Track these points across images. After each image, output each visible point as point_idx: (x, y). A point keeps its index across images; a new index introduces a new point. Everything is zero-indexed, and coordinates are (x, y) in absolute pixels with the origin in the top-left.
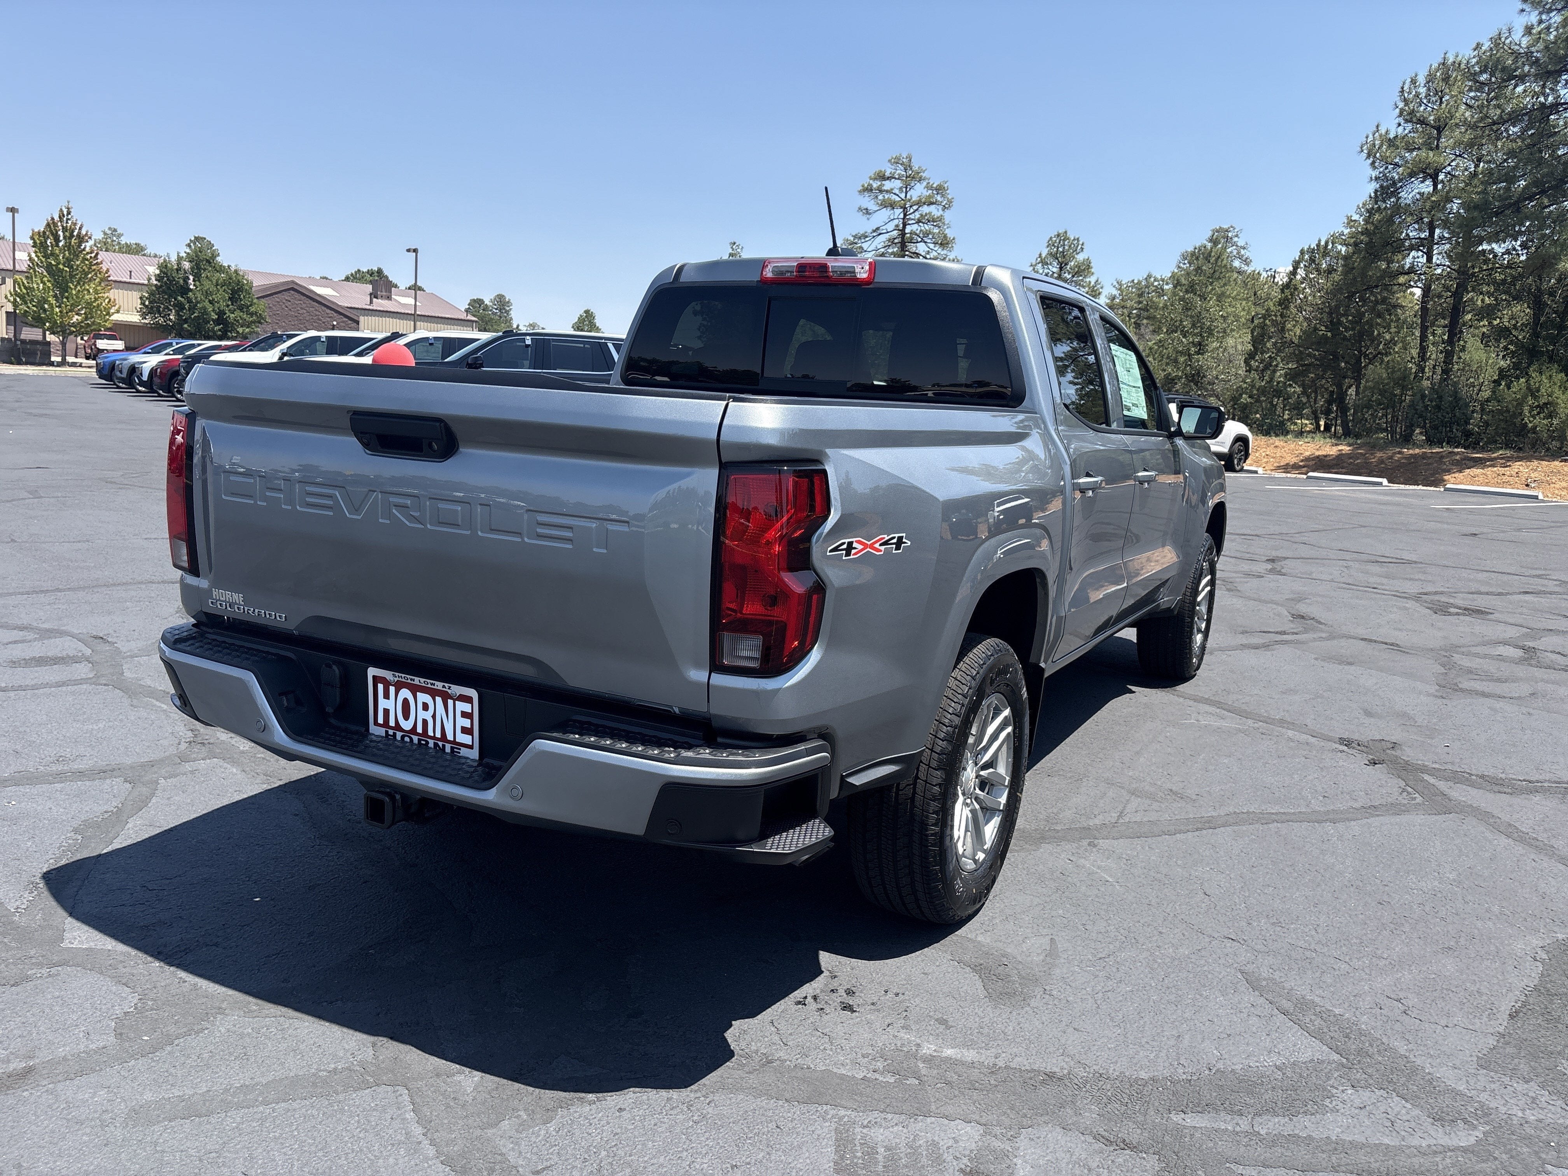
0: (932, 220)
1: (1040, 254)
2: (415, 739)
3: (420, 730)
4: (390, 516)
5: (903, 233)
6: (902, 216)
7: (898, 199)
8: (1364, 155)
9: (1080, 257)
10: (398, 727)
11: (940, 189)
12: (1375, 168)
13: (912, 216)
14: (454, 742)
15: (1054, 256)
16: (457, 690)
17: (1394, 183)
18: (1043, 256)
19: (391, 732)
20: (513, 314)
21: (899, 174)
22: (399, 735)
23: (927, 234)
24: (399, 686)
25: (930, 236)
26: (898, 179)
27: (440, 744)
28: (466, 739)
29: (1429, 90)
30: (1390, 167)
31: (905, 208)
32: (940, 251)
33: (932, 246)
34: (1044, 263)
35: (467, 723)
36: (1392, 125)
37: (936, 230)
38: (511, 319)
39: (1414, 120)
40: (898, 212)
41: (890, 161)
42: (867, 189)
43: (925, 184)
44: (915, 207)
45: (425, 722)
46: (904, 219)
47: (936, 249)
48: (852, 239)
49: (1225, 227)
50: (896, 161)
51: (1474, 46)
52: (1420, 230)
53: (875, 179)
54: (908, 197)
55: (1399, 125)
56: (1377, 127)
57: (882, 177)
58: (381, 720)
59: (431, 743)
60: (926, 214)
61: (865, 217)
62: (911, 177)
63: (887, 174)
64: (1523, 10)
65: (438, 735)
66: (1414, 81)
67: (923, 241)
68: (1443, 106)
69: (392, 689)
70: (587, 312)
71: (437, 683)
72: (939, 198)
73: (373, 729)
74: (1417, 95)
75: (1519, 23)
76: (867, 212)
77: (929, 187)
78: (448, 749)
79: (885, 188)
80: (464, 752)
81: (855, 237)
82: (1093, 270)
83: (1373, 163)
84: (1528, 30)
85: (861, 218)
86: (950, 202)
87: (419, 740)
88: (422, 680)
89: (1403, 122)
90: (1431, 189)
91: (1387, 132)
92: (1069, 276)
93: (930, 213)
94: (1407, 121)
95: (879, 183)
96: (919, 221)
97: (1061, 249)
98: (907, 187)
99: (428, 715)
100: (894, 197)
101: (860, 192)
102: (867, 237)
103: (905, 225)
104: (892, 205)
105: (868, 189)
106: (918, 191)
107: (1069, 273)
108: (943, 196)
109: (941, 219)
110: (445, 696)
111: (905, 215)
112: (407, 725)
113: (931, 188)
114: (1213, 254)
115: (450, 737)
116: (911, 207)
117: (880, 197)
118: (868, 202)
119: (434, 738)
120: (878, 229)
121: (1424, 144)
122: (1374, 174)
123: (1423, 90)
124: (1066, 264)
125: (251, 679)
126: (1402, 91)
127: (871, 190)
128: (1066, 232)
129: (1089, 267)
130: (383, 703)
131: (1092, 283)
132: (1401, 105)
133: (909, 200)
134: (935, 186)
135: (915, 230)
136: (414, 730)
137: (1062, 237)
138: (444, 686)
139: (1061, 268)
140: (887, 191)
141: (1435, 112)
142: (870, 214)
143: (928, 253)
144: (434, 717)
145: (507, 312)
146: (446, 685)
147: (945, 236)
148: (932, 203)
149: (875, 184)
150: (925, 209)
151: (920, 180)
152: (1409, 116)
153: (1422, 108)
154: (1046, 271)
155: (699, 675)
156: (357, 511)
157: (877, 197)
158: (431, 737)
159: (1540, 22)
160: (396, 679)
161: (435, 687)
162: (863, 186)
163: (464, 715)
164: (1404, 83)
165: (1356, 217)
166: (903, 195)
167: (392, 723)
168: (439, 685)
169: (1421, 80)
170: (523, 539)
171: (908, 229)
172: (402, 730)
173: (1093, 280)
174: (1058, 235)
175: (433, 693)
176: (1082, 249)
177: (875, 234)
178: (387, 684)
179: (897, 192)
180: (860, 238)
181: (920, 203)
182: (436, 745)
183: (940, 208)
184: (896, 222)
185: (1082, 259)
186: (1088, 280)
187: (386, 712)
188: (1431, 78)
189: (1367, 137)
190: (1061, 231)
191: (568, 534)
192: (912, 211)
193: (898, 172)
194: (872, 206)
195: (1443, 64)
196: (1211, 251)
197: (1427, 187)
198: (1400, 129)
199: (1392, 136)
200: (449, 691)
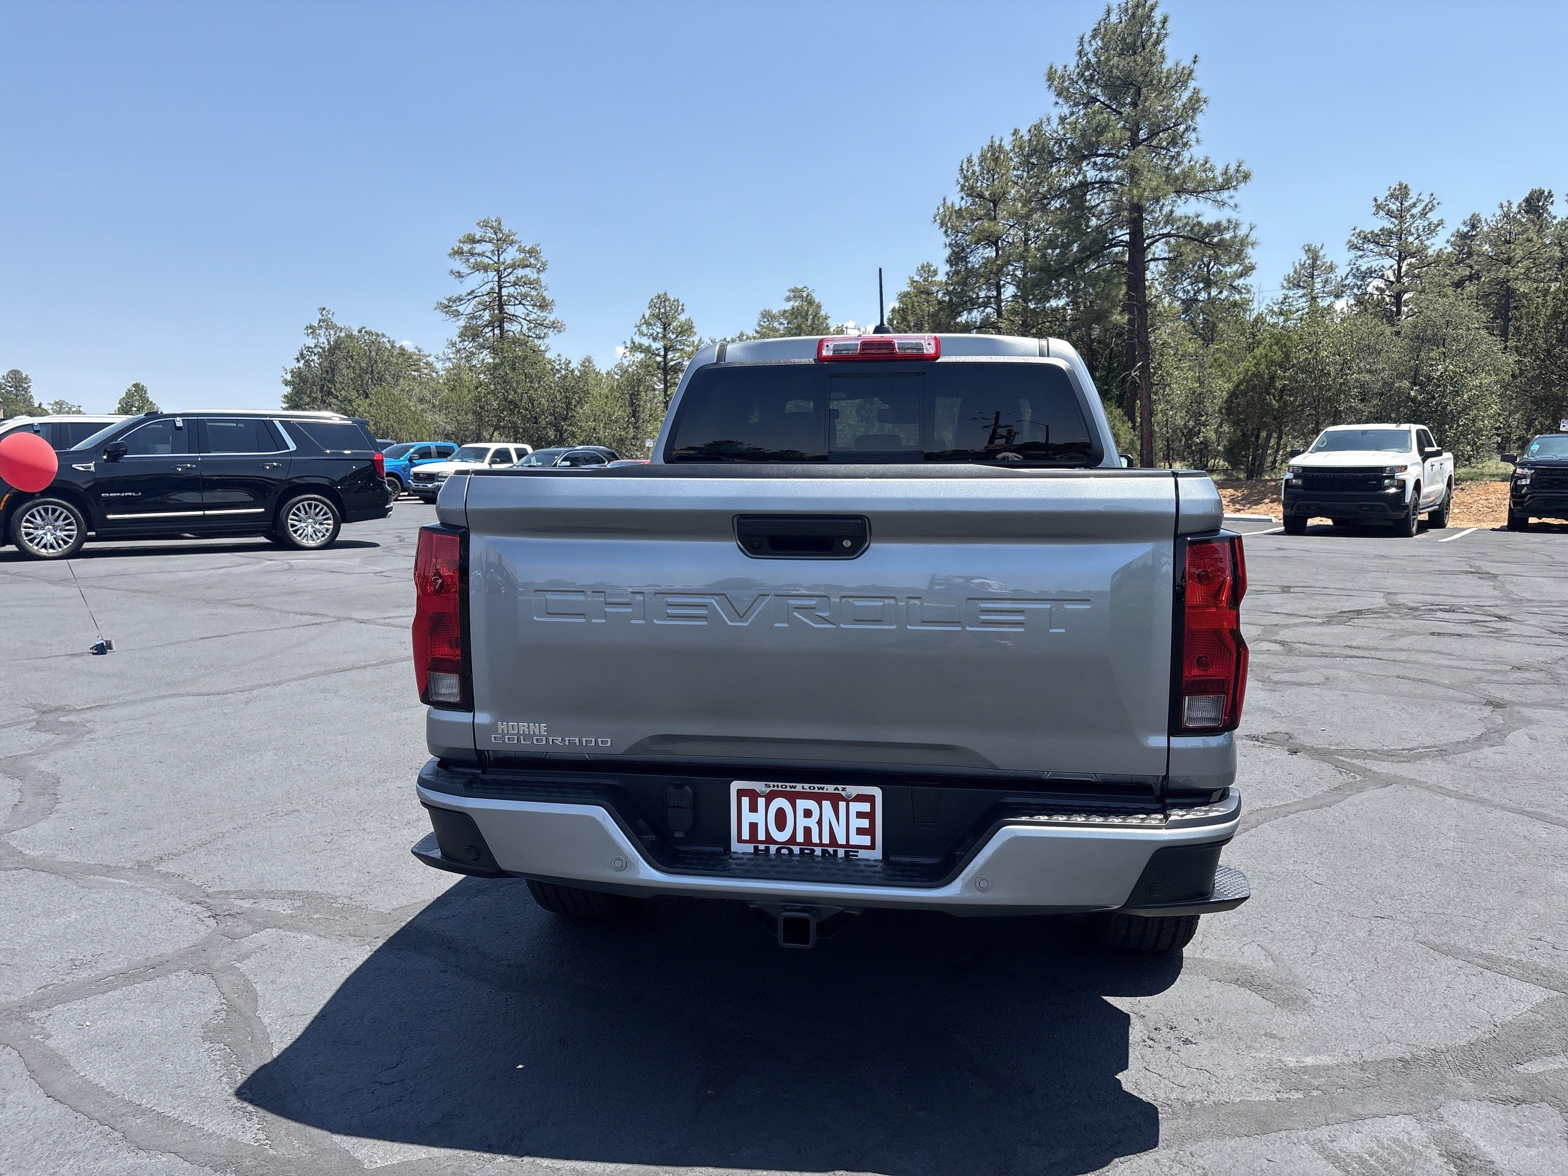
0: (528, 283)
1: (644, 317)
2: (796, 850)
3: (800, 838)
4: (788, 619)
5: (500, 296)
6: (496, 279)
7: (491, 262)
8: (938, 224)
9: (682, 318)
10: (769, 839)
11: (532, 252)
12: (948, 236)
13: (507, 279)
14: (848, 845)
15: (657, 317)
16: (853, 790)
17: (963, 249)
18: (647, 317)
19: (762, 847)
20: (33, 391)
21: (489, 238)
22: (773, 848)
23: (525, 296)
24: (770, 798)
25: (529, 299)
26: (489, 242)
27: (831, 850)
28: (866, 840)
29: (983, 168)
30: (960, 234)
31: (498, 271)
32: (539, 313)
33: (530, 308)
34: (648, 324)
35: (865, 823)
36: (957, 199)
37: (534, 293)
38: (31, 397)
39: (974, 194)
40: (492, 275)
41: (478, 224)
42: (457, 252)
43: (516, 247)
44: (509, 270)
45: (807, 831)
46: (498, 282)
47: (535, 311)
48: (446, 302)
49: (800, 287)
50: (485, 224)
51: (1013, 131)
52: (989, 290)
53: (464, 242)
54: (501, 260)
55: (962, 198)
56: (944, 200)
57: (472, 240)
58: (746, 836)
59: (818, 851)
60: (522, 277)
61: (458, 280)
62: (503, 241)
63: (477, 237)
64: (1057, 103)
65: (826, 840)
66: (969, 161)
67: (520, 303)
68: (996, 182)
69: (761, 801)
70: (136, 386)
71: (826, 786)
72: (532, 260)
73: (736, 847)
74: (974, 173)
75: (1055, 113)
76: (459, 275)
77: (521, 250)
78: (841, 853)
79: (476, 251)
80: (862, 854)
81: (449, 300)
82: (695, 330)
83: (946, 231)
84: (1062, 120)
85: (453, 280)
86: (544, 265)
87: (802, 850)
88: (807, 786)
89: (965, 196)
90: (994, 254)
91: (953, 205)
92: (673, 336)
93: (526, 276)
94: (968, 195)
95: (470, 246)
96: (515, 284)
97: (662, 310)
98: (499, 251)
99: (812, 823)
100: (487, 260)
101: (450, 255)
102: (462, 300)
103: (500, 288)
104: (486, 268)
105: (459, 252)
106: (511, 254)
107: (673, 333)
108: (536, 259)
109: (537, 281)
110: (835, 800)
111: (500, 278)
112: (782, 837)
113: (524, 251)
114: (810, 313)
115: (842, 840)
116: (505, 269)
117: (472, 260)
118: (458, 265)
119: (821, 844)
120: (473, 291)
121: (985, 215)
122: (948, 241)
123: (977, 169)
124: (669, 325)
125: (599, 813)
126: (962, 170)
127: (462, 253)
128: (665, 294)
129: (691, 327)
130: (748, 817)
131: (696, 343)
132: (962, 181)
133: (503, 263)
134: (527, 249)
135: (512, 292)
136: (792, 840)
137: (663, 299)
138: (836, 789)
139: (665, 329)
140: (479, 254)
141: (990, 188)
142: (463, 277)
143: (528, 315)
144: (820, 823)
145: (26, 390)
146: (840, 787)
147: (544, 299)
148: (527, 266)
149: (466, 247)
150: (520, 272)
151: (512, 243)
152: (970, 191)
153: (979, 184)
154: (651, 331)
155: (1159, 741)
156: (742, 617)
157: (468, 260)
158: (816, 845)
159: (1072, 114)
160: (768, 790)
161: (825, 791)
162: (453, 249)
163: (860, 815)
164: (962, 162)
165: (917, 278)
166: (496, 258)
167: (761, 836)
168: (830, 788)
169: (975, 160)
170: (964, 629)
171: (504, 292)
172: (775, 842)
173: (696, 339)
174: (659, 297)
175: (819, 798)
176: (683, 310)
177: (470, 297)
178: (753, 796)
179: (489, 255)
180: (455, 301)
181: (514, 266)
182: (824, 852)
183: (535, 270)
184: (490, 285)
185: (684, 319)
186: (691, 339)
187: (753, 827)
188: (983, 159)
189: (938, 209)
190: (661, 293)
191: (1021, 618)
192: (506, 274)
193: (488, 235)
194: (464, 270)
195: (992, 146)
196: (808, 311)
197: (991, 253)
198: (963, 203)
199: (957, 208)
200: (843, 793)
